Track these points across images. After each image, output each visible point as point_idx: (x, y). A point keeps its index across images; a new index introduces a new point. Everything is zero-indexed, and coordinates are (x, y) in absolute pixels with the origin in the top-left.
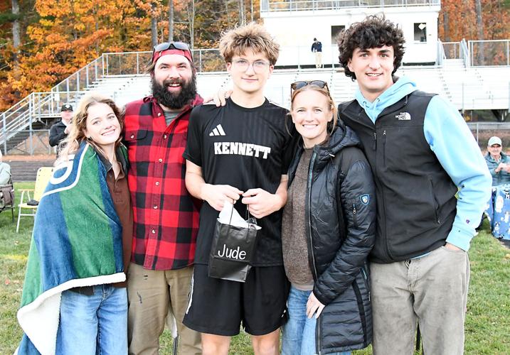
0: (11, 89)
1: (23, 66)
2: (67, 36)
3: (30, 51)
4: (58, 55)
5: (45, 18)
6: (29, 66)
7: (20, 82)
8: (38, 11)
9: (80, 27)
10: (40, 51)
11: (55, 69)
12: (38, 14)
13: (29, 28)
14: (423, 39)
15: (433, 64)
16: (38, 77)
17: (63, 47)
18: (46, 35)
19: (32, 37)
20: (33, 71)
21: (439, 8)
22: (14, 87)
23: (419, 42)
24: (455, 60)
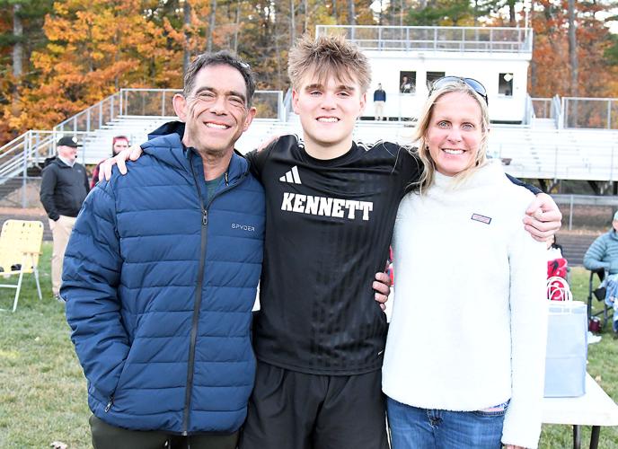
0: (8, 127)
1: (24, 99)
2: (81, 67)
3: (34, 82)
4: (68, 90)
5: (54, 42)
6: (31, 100)
7: (18, 120)
8: (47, 34)
9: (97, 55)
10: (47, 82)
11: (64, 105)
12: (46, 37)
13: (34, 54)
14: (509, 93)
15: (519, 123)
16: (42, 115)
17: (76, 80)
18: (55, 63)
19: (37, 65)
20: (37, 106)
21: (529, 57)
22: (11, 125)
23: (503, 95)
24: (545, 120)
